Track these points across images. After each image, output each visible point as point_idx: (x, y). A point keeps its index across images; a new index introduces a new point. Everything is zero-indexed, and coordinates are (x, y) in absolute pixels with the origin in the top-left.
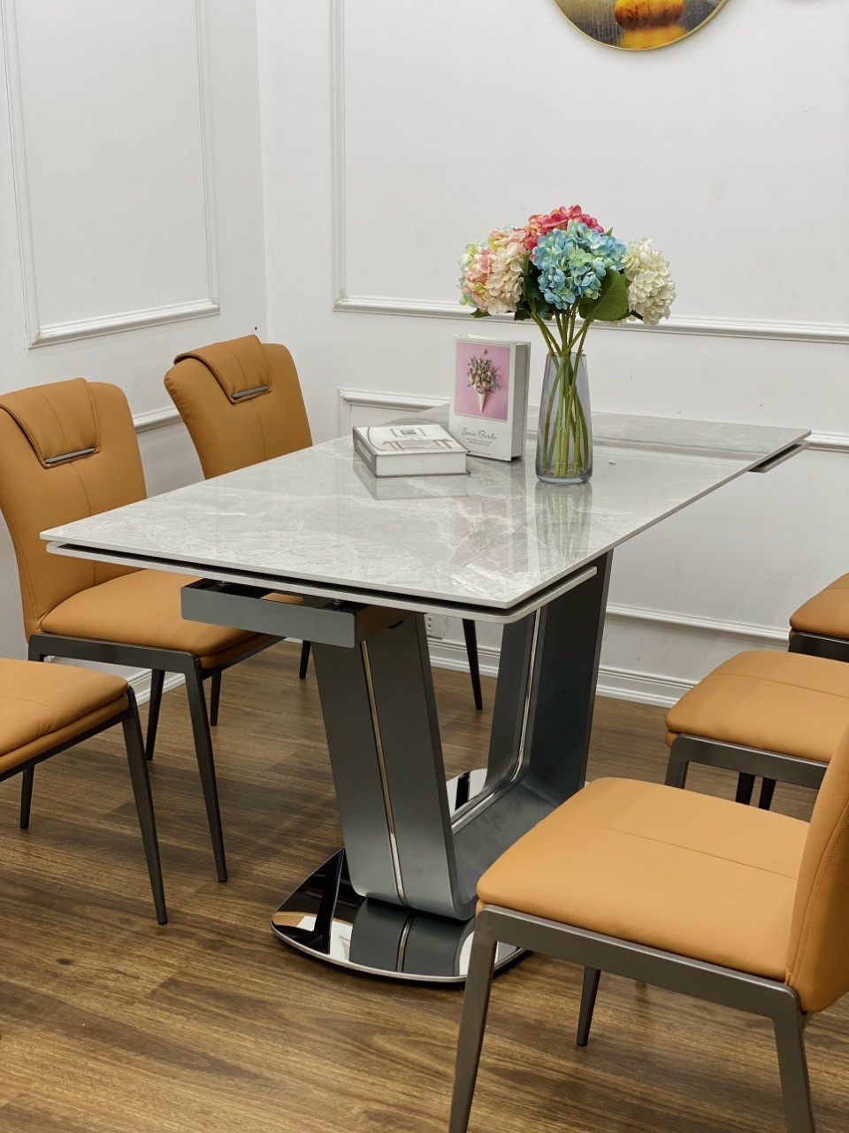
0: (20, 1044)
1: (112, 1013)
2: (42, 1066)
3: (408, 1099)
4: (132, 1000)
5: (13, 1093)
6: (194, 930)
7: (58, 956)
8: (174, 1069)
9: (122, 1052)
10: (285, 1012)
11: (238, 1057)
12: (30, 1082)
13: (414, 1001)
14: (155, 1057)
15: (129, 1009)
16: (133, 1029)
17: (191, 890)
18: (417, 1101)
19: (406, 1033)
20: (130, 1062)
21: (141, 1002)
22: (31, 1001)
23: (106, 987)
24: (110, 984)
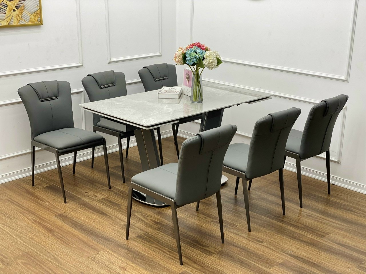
0: (69, 205)
1: (89, 202)
2: (71, 209)
3: (133, 223)
4: (95, 200)
5: (63, 212)
6: (114, 190)
7: (86, 191)
8: (94, 212)
9: (87, 209)
10: (121, 207)
11: (107, 212)
12: (67, 211)
13: (147, 208)
14: (92, 210)
15: (93, 202)
16: (91, 205)
17: (119, 183)
18: (135, 224)
19: (142, 213)
20: (87, 210)
21: (96, 201)
22: (76, 198)
23: (91, 198)
24: (92, 197)
